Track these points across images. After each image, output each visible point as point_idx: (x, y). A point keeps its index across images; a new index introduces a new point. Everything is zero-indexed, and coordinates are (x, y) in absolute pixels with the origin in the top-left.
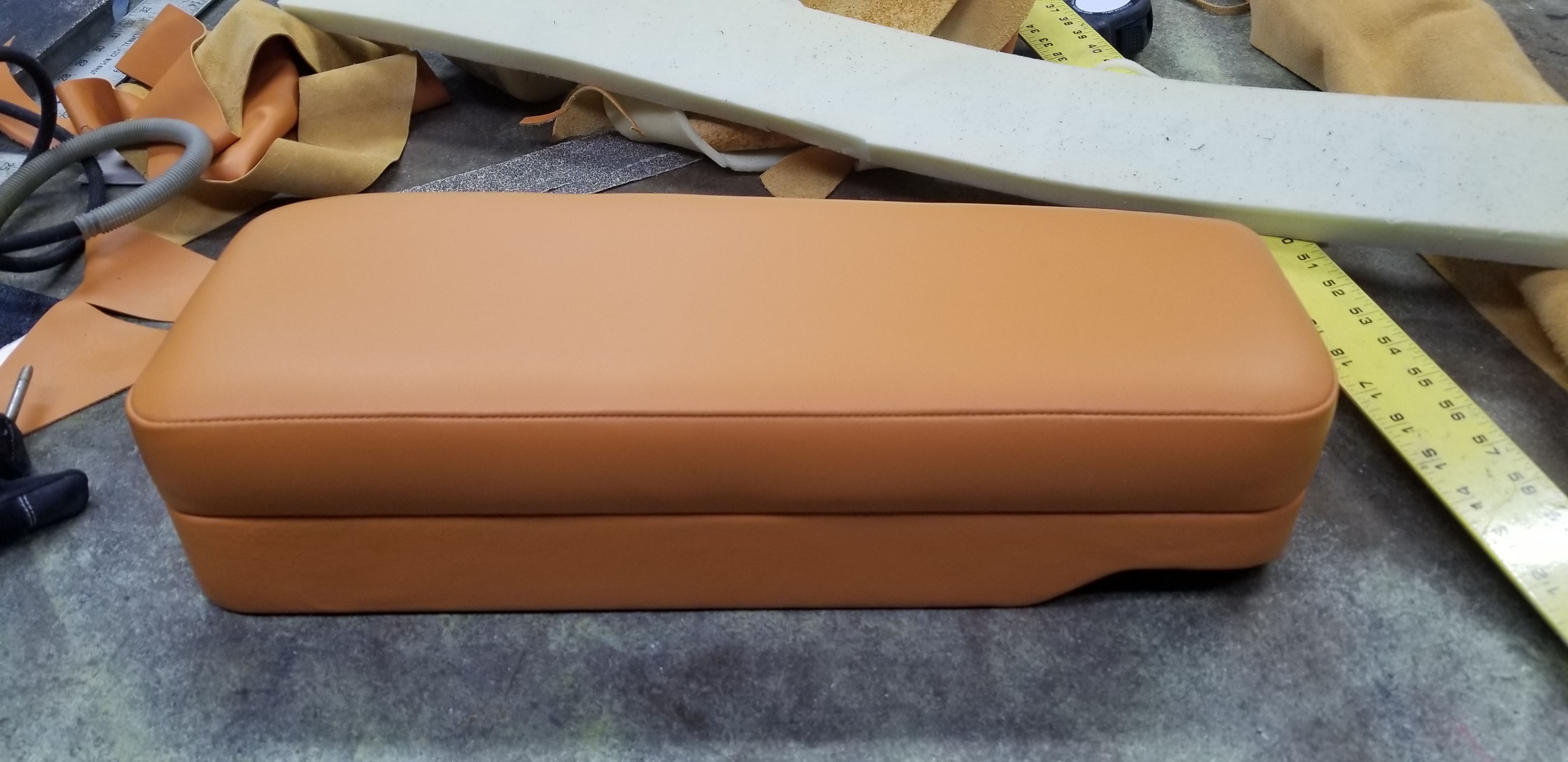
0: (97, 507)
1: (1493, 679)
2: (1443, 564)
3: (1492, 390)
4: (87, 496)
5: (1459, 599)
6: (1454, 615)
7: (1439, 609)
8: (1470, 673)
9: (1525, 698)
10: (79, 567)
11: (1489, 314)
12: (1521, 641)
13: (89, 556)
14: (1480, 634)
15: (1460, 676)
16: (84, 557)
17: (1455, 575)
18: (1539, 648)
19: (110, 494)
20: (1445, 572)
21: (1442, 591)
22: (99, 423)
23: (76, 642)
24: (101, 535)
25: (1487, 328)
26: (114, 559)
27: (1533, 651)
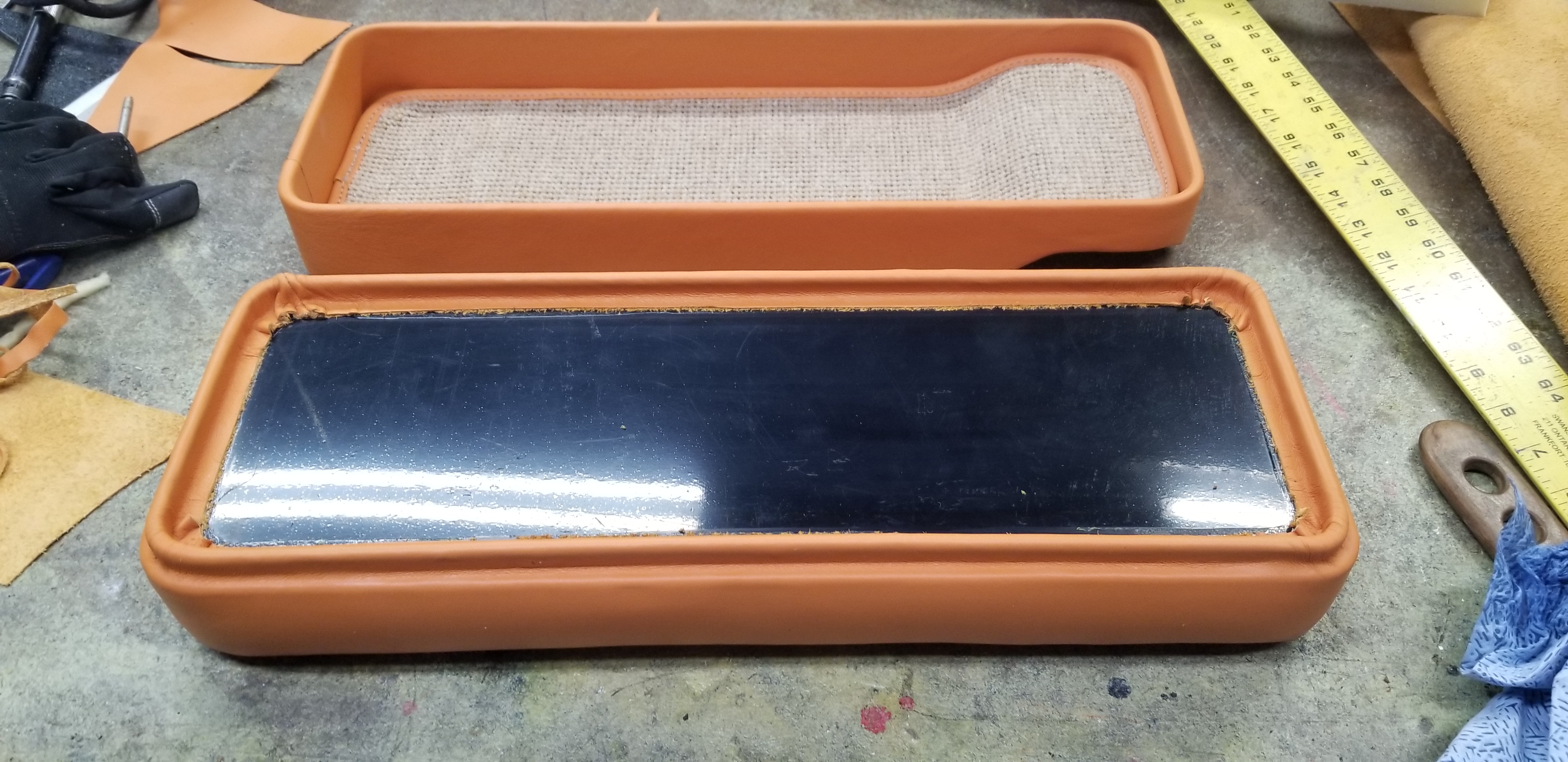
0: (207, 212)
1: (1338, 333)
2: (1313, 252)
3: (1376, 119)
4: (198, 204)
5: (1319, 276)
6: (1316, 289)
7: (1305, 285)
8: (1321, 329)
9: (1360, 346)
10: (202, 258)
11: (1384, 57)
12: (1365, 307)
13: (208, 250)
14: (1332, 303)
15: (1313, 332)
16: (205, 250)
17: (1321, 260)
18: (1378, 312)
19: (217, 202)
20: (1313, 258)
21: (1309, 271)
22: (194, 146)
23: (211, 313)
24: (215, 234)
25: (1382, 69)
26: (229, 252)
27: (1372, 314)
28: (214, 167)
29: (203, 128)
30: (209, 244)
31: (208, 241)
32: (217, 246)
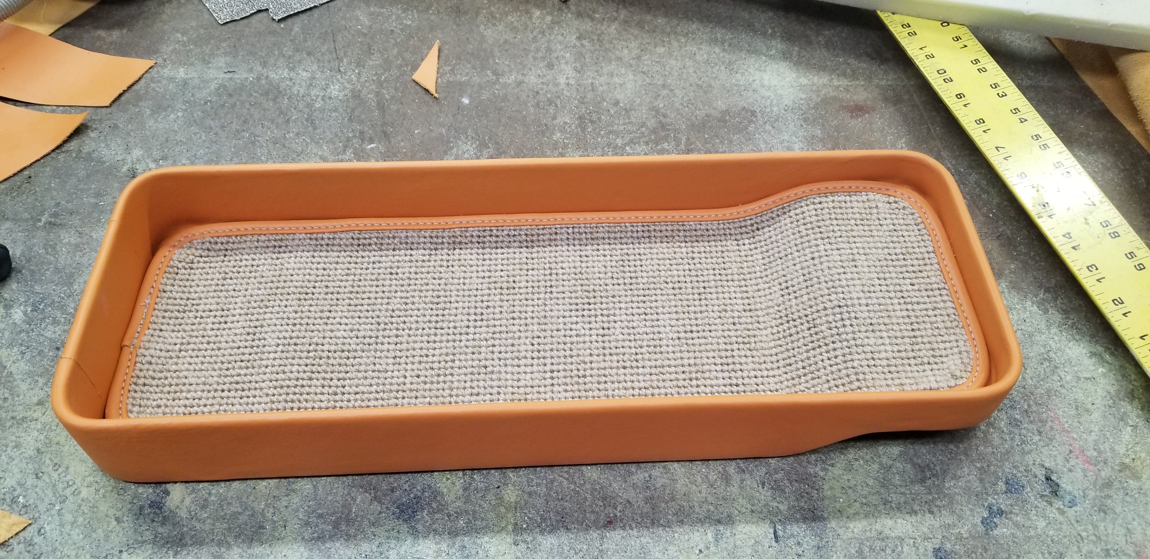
1: (1079, 378)
2: (1047, 290)
3: (1089, 145)
5: (1057, 317)
6: (1054, 330)
7: (1043, 326)
8: (1062, 374)
9: (1100, 392)
10: (15, 323)
11: (1090, 81)
12: (1099, 349)
13: (21, 314)
14: (1071, 344)
15: (1056, 378)
16: (18, 314)
17: (1055, 299)
18: (1112, 354)
20: (1048, 296)
21: (1046, 311)
24: (28, 296)
25: (1088, 93)
26: (40, 316)
27: (1107, 357)
28: (27, 220)
29: (16, 178)
30: (22, 308)
31: (21, 304)
32: (29, 309)
